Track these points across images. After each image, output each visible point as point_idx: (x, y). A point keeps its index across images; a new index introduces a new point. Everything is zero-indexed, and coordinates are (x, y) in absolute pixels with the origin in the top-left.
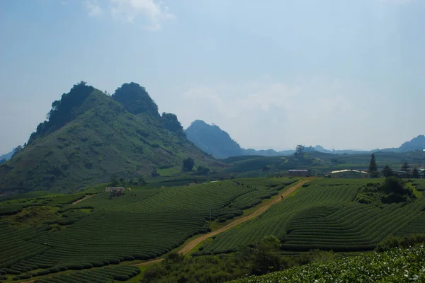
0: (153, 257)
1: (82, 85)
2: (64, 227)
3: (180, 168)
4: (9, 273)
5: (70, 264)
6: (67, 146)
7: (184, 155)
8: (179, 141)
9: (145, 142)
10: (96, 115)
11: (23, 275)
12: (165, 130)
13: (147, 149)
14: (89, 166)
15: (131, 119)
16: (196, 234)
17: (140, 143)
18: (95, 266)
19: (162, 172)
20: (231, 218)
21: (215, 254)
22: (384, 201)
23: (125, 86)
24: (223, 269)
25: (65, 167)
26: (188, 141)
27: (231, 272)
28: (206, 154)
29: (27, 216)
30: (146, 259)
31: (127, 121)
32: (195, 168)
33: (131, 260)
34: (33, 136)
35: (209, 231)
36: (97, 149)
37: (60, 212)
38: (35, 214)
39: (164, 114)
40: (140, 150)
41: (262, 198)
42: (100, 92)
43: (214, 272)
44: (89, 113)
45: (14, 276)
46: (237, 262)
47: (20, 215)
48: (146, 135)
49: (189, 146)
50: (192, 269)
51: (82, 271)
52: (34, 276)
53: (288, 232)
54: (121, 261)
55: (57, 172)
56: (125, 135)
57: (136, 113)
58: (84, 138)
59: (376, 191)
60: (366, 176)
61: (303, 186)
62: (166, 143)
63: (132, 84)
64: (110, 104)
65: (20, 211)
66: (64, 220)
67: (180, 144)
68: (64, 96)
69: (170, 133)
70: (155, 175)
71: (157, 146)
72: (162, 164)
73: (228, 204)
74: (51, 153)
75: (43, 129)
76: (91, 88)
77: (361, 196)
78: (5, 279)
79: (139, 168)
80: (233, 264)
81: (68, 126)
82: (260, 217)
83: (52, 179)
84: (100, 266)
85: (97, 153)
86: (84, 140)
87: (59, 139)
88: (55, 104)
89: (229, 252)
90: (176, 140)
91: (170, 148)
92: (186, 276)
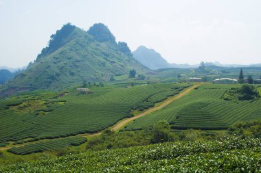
0: (96, 132)
1: (69, 25)
2: (47, 113)
3: (128, 75)
4: (11, 140)
5: (47, 135)
6: (59, 62)
7: (130, 68)
8: (127, 59)
9: (107, 60)
10: (77, 43)
11: (19, 141)
12: (119, 52)
13: (108, 64)
14: (72, 74)
15: (98, 45)
16: (124, 118)
17: (104, 60)
18: (62, 136)
19: (117, 78)
20: (147, 108)
21: (133, 130)
22: (240, 99)
23: (95, 25)
24: (135, 140)
25: (58, 75)
26: (133, 59)
27: (139, 141)
28: (145, 67)
29: (25, 106)
30: (92, 133)
31: (96, 47)
32: (136, 76)
33: (83, 133)
34: (39, 56)
35: (133, 116)
36: (77, 64)
37: (45, 104)
38: (30, 105)
39: (119, 42)
40: (104, 64)
41: (168, 96)
42: (79, 29)
43: (129, 142)
44: (73, 42)
45: (14, 142)
46: (144, 136)
47: (21, 105)
48: (107, 56)
49: (134, 62)
50: (116, 139)
51: (53, 140)
52: (25, 142)
53: (177, 118)
54: (77, 134)
55: (53, 78)
56: (95, 55)
57: (101, 42)
58: (69, 57)
59: (236, 93)
60: (235, 82)
61: (195, 89)
62: (120, 60)
63: (100, 24)
64: (86, 36)
65: (21, 103)
66: (47, 109)
67: (128, 61)
68: (57, 32)
69: (123, 54)
70: (112, 80)
71: (114, 62)
72: (117, 73)
73: (146, 100)
74: (49, 66)
75: (45, 52)
76: (74, 27)
77: (226, 96)
78: (8, 144)
79: (103, 75)
80: (141, 137)
81: (60, 50)
82: (164, 108)
83: (50, 82)
84: (65, 137)
85: (77, 66)
86: (69, 59)
87: (54, 58)
88: (52, 36)
89: (141, 129)
90: (126, 58)
91: (122, 64)
92: (112, 144)
